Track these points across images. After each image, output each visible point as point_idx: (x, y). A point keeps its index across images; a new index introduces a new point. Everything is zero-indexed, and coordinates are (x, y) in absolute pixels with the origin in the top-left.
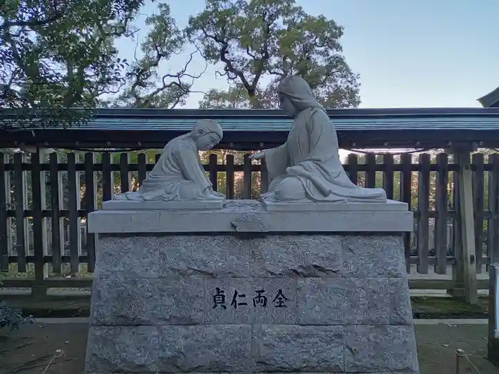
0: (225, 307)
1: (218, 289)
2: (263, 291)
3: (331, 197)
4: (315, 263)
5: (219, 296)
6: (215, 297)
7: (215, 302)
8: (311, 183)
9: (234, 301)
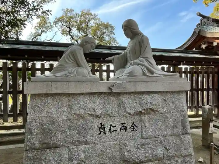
0: (105, 134)
1: (101, 124)
2: (125, 123)
3: (155, 75)
4: (150, 107)
5: (102, 128)
6: (99, 128)
7: (100, 131)
8: (145, 68)
9: (110, 129)
